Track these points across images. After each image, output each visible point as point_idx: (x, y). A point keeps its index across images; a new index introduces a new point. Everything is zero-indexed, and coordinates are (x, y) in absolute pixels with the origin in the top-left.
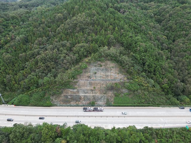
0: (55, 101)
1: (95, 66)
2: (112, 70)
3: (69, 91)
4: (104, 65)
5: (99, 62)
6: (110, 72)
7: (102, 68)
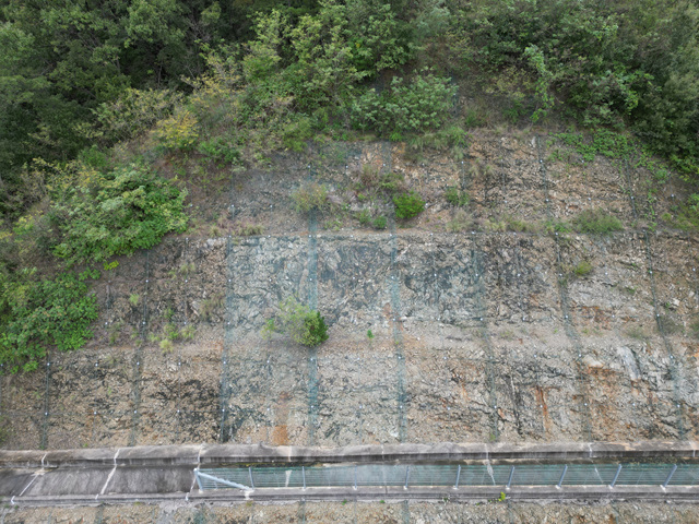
1: (314, 214)
2: (584, 275)
4: (452, 201)
5: (372, 158)
6: (565, 304)
7: (423, 238)
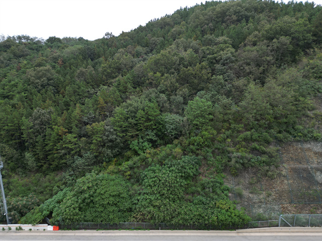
0: (255, 198)
3: (309, 150)
